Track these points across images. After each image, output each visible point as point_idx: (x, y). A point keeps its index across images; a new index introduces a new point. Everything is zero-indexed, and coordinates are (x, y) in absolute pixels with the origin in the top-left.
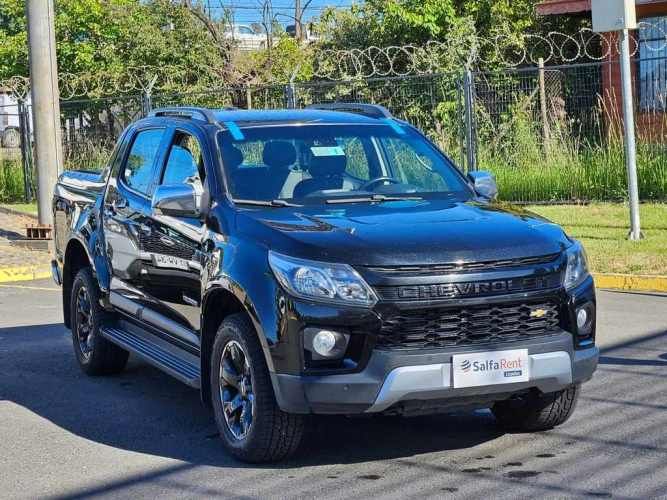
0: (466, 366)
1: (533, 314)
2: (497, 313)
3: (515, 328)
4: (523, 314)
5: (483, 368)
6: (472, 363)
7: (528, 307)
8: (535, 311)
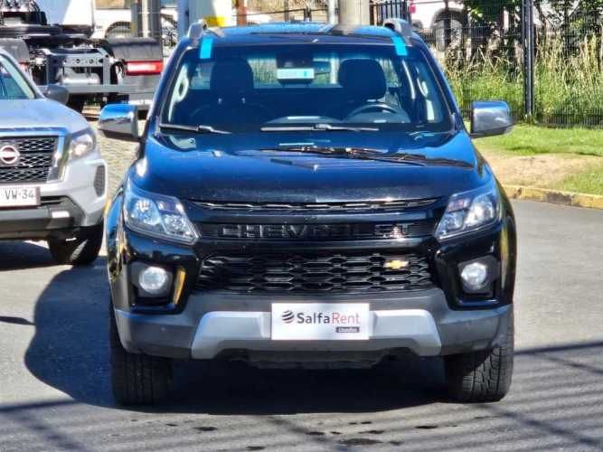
0: (288, 317)
1: (388, 265)
2: (340, 261)
3: (365, 280)
4: (377, 264)
5: (310, 320)
6: (295, 314)
7: (383, 256)
8: (391, 261)
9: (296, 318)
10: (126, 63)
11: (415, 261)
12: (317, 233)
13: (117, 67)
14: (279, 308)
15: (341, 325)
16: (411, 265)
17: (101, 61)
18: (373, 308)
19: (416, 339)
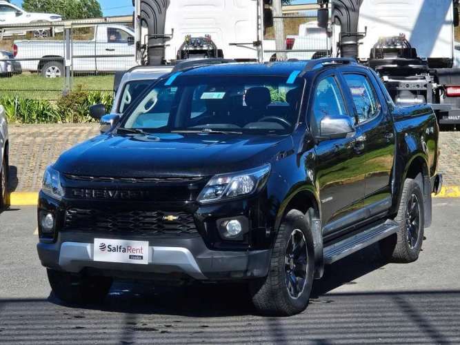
0: (103, 247)
1: (165, 218)
2: (138, 214)
3: (153, 227)
4: (160, 217)
5: (115, 250)
6: (107, 245)
7: (163, 212)
8: (167, 216)
9: (107, 248)
10: (446, 88)
11: (185, 216)
12: (123, 196)
13: (440, 91)
14: (98, 242)
15: (132, 254)
16: (181, 219)
17: (425, 86)
18: (151, 245)
19: (181, 266)
